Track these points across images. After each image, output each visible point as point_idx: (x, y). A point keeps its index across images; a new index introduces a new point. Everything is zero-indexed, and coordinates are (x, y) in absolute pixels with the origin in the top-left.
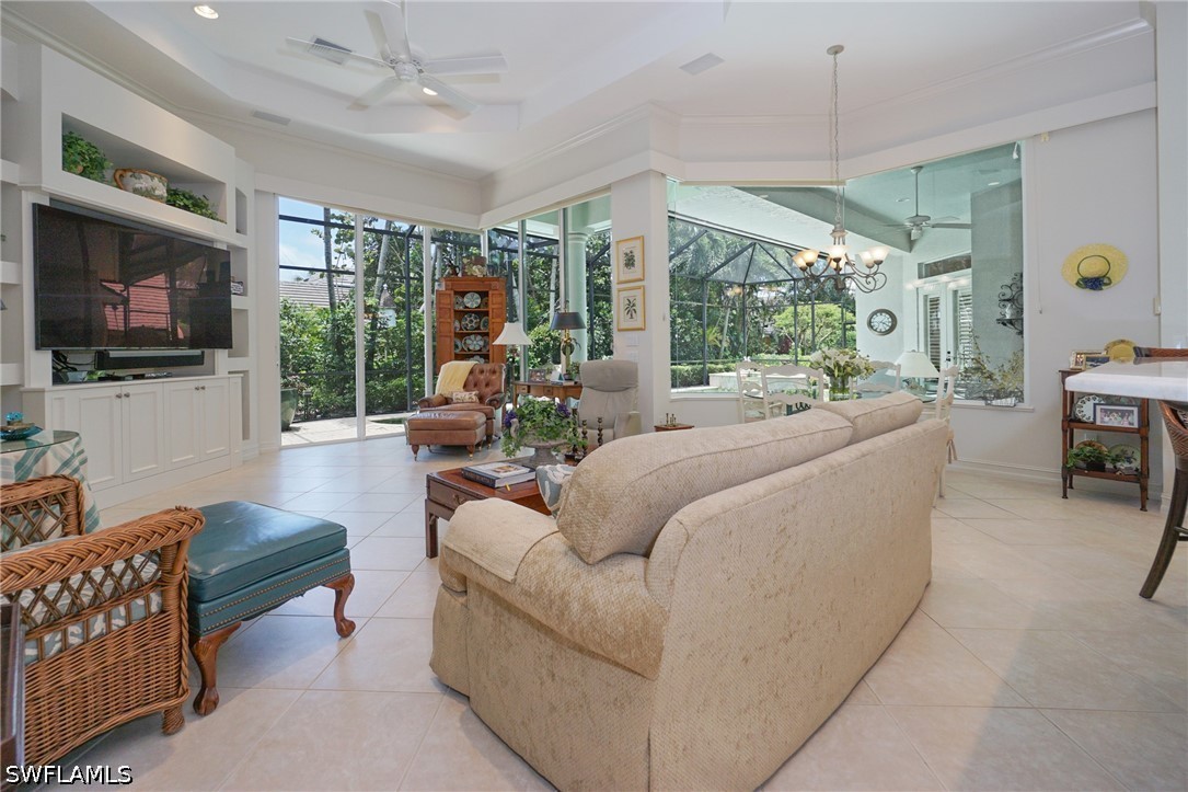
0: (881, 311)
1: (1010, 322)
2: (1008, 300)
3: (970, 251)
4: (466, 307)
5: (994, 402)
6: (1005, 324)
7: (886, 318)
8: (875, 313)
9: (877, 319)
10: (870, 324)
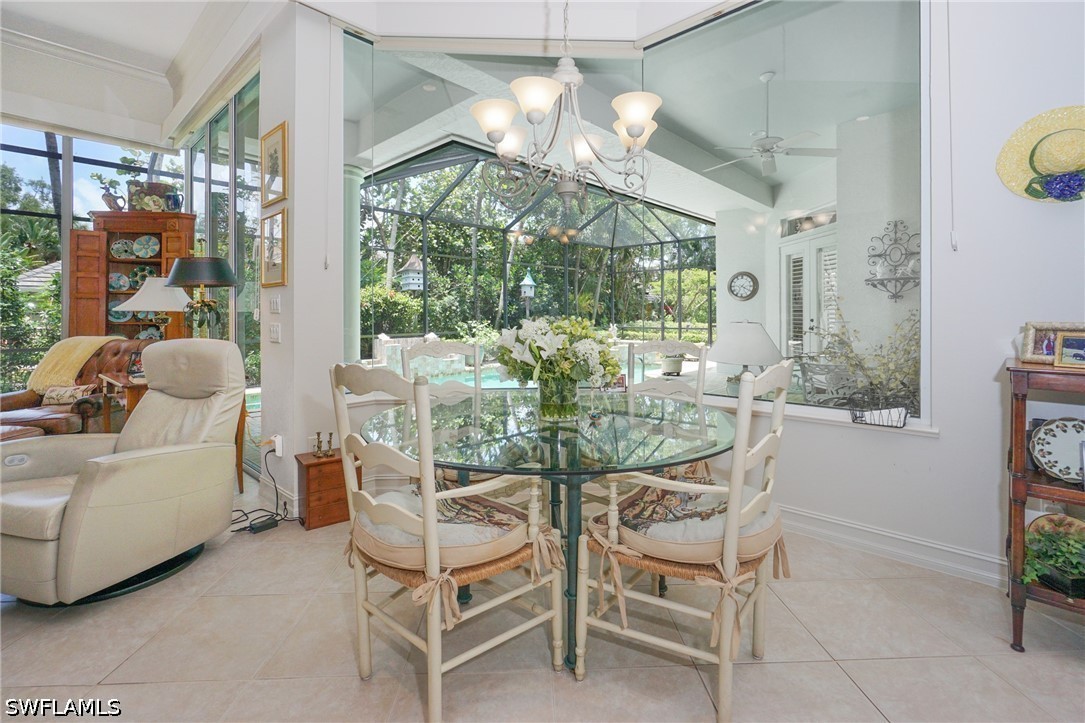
0: (743, 274)
1: (882, 282)
2: (879, 256)
3: (835, 203)
4: (138, 257)
5: (868, 416)
6: (875, 286)
7: (746, 282)
8: (736, 277)
9: (739, 282)
10: (731, 289)
